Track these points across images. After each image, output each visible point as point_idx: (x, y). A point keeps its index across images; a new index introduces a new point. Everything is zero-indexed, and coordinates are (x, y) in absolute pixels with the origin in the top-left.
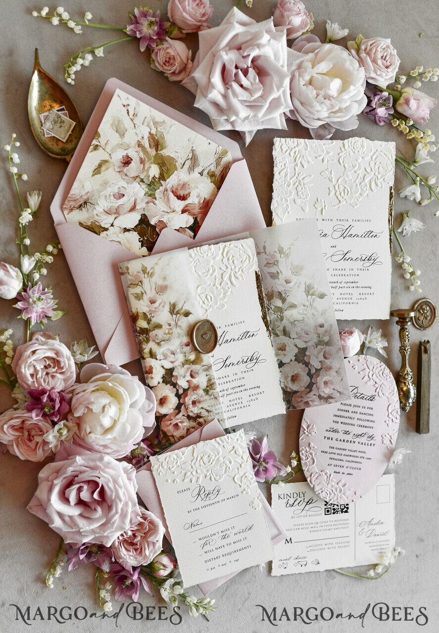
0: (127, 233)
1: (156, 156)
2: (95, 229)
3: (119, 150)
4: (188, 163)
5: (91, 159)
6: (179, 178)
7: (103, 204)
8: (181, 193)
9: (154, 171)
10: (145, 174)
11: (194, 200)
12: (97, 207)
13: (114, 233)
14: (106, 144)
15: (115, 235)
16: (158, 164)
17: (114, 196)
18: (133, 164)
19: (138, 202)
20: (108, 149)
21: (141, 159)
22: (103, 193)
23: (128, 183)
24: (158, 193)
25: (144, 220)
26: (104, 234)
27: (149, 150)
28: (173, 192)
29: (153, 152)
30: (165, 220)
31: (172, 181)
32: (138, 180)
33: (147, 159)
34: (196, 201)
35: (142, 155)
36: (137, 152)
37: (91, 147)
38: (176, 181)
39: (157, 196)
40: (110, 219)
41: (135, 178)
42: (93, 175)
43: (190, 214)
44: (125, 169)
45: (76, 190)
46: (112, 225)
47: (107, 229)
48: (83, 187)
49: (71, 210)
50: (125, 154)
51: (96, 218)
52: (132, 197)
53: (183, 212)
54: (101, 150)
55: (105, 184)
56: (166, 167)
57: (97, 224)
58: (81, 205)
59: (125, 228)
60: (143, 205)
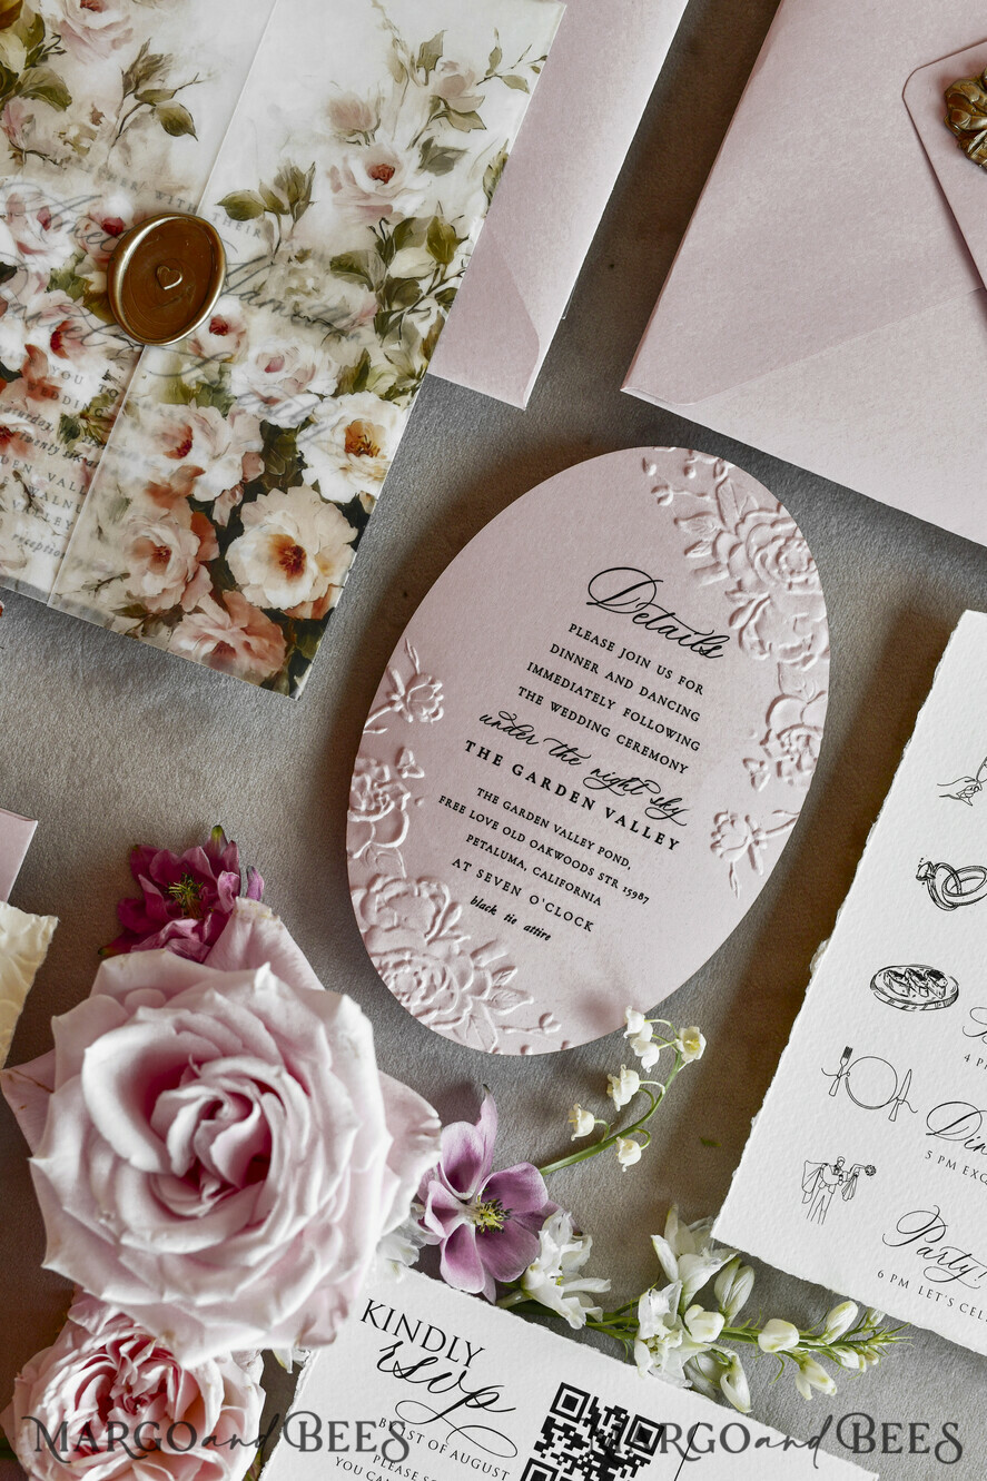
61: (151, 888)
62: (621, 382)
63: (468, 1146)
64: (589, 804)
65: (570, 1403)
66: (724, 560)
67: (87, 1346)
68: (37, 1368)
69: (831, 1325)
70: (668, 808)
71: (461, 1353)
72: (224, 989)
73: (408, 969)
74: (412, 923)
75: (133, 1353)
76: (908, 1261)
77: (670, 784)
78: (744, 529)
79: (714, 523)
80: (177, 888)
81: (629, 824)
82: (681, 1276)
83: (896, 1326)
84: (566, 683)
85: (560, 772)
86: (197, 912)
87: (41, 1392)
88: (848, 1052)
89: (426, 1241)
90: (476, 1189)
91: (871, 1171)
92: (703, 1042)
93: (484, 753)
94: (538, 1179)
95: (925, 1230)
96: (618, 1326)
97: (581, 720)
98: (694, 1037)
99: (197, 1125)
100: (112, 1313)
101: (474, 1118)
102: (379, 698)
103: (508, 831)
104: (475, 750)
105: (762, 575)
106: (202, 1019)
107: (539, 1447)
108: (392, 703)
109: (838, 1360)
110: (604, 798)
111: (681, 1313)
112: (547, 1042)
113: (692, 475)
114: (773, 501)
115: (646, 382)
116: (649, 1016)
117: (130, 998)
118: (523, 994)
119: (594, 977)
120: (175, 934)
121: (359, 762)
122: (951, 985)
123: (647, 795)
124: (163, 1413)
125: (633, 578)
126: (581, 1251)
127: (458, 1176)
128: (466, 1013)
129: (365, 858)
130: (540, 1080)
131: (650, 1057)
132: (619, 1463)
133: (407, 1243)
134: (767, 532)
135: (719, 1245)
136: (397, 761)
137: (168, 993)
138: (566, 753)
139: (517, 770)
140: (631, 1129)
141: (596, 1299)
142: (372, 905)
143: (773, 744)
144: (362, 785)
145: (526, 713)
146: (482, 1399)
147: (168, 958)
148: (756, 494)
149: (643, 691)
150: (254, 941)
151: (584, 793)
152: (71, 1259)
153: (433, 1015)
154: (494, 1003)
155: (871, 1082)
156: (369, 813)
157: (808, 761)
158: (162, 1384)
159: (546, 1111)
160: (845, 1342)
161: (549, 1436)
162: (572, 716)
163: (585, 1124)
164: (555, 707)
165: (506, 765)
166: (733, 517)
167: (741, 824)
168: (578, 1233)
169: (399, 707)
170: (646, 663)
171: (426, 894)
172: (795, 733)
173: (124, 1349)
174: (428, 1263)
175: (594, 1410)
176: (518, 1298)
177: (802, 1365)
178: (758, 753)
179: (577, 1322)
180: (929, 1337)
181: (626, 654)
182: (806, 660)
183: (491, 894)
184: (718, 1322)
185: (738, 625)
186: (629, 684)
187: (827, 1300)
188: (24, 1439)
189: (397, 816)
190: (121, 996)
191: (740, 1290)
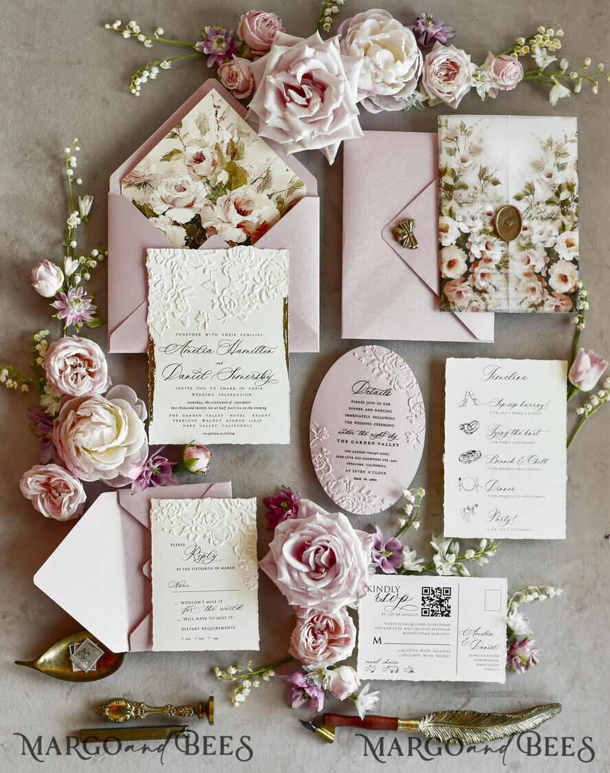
0: (175, 227)
1: (228, 164)
2: (147, 211)
3: (195, 145)
4: (259, 182)
5: (166, 145)
6: (246, 193)
7: (161, 191)
8: (243, 208)
9: (223, 177)
10: (213, 176)
11: (254, 219)
12: (155, 191)
13: (163, 222)
14: (185, 136)
15: (163, 225)
16: (229, 172)
17: (176, 186)
18: (204, 164)
19: (197, 201)
20: (186, 141)
21: (214, 161)
22: (165, 180)
23: (193, 180)
24: (220, 200)
25: (197, 220)
26: (152, 220)
27: (225, 155)
28: (235, 204)
29: (228, 159)
30: (218, 227)
31: (238, 193)
32: (204, 180)
33: (219, 163)
34: (255, 220)
35: (216, 157)
36: (212, 153)
37: (170, 134)
38: (242, 195)
39: (218, 202)
40: (164, 207)
41: (202, 177)
42: (162, 160)
43: (245, 231)
44: (195, 166)
45: (140, 168)
46: (164, 214)
47: (157, 216)
48: (148, 168)
49: (130, 185)
50: (200, 151)
51: (151, 202)
52: (193, 194)
53: (239, 226)
54: (177, 140)
55: (171, 172)
56: (237, 177)
57: (149, 207)
58: (140, 184)
59: (176, 222)
60: (202, 206)
61: (274, 507)
62: (341, 337)
63: (377, 539)
64: (373, 443)
65: (426, 591)
66: (383, 370)
67: (305, 623)
68: (295, 634)
69: (481, 546)
70: (393, 437)
71: (395, 590)
72: (309, 522)
73: (345, 502)
74: (342, 490)
75: (317, 620)
76: (494, 524)
77: (391, 431)
78: (385, 360)
79: (377, 362)
80: (282, 504)
81: (385, 444)
82: (441, 549)
83: (497, 541)
84: (356, 416)
85: (363, 438)
86: (290, 507)
87: (300, 638)
88: (460, 479)
89: (376, 566)
90: (383, 549)
91: (477, 506)
92: (424, 491)
93: (343, 441)
94: (397, 540)
95: (495, 515)
96: (430, 568)
97: (363, 423)
98: (421, 490)
99: (315, 556)
100: (308, 611)
101: (375, 532)
102: (311, 438)
103: (356, 458)
104: (340, 441)
105: (393, 370)
106: (306, 531)
107: (423, 605)
108: (315, 438)
109: (486, 555)
110: (376, 441)
111: (444, 558)
112: (386, 506)
113: (367, 352)
114: (389, 351)
115: (347, 334)
116: (408, 489)
117: (286, 533)
118: (376, 497)
119: (392, 485)
120: (288, 515)
121: (312, 456)
122: (479, 453)
123: (387, 436)
124: (330, 633)
125: (362, 383)
126: (414, 553)
127: (377, 547)
128: (364, 506)
129: (324, 478)
130: (388, 516)
131: (413, 499)
132: (443, 601)
133: (372, 568)
134: (391, 359)
135: (447, 539)
136: (322, 451)
137: (294, 528)
138: (363, 433)
139: (352, 442)
140: (414, 519)
141: (422, 564)
142: (330, 490)
143: (412, 411)
144: (316, 461)
145: (349, 427)
146: (404, 599)
147: (291, 520)
148: (384, 350)
149: (376, 410)
150: (308, 509)
151: (371, 441)
152: (296, 600)
153: (356, 510)
154: (369, 502)
155: (468, 484)
156: (320, 467)
157: (423, 411)
158: (327, 625)
159: (392, 523)
160: (486, 550)
161: (424, 601)
162: (361, 423)
163: (403, 522)
164: (356, 423)
165: (349, 442)
166: (381, 358)
167: (412, 433)
168: (411, 550)
169: (317, 438)
170: (374, 403)
171: (342, 481)
172: (417, 406)
173: (315, 619)
174: (379, 571)
175: (432, 590)
176: (403, 572)
177: (478, 559)
178: (410, 414)
179: (420, 570)
180: (506, 540)
181: (368, 403)
182: (412, 387)
183: (358, 475)
184: (454, 556)
185: (392, 385)
186: (372, 410)
187: (477, 541)
188: (300, 651)
189: (327, 465)
190: (284, 533)
191: (456, 547)
